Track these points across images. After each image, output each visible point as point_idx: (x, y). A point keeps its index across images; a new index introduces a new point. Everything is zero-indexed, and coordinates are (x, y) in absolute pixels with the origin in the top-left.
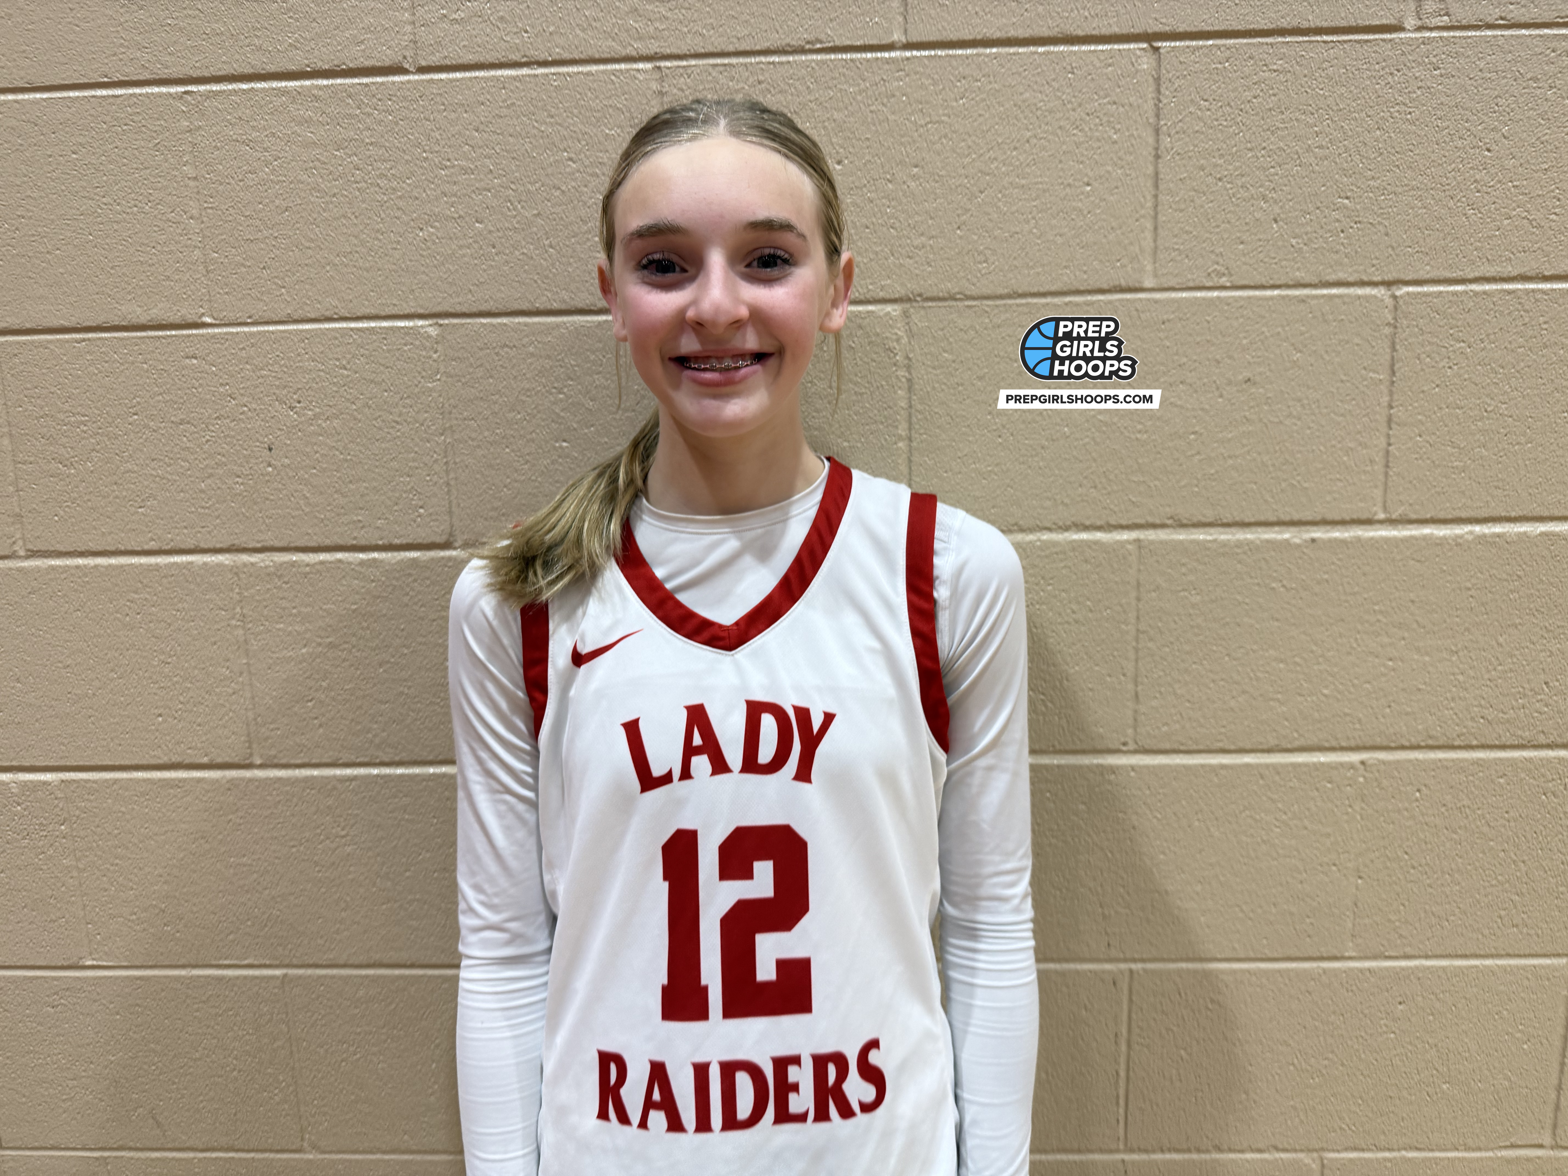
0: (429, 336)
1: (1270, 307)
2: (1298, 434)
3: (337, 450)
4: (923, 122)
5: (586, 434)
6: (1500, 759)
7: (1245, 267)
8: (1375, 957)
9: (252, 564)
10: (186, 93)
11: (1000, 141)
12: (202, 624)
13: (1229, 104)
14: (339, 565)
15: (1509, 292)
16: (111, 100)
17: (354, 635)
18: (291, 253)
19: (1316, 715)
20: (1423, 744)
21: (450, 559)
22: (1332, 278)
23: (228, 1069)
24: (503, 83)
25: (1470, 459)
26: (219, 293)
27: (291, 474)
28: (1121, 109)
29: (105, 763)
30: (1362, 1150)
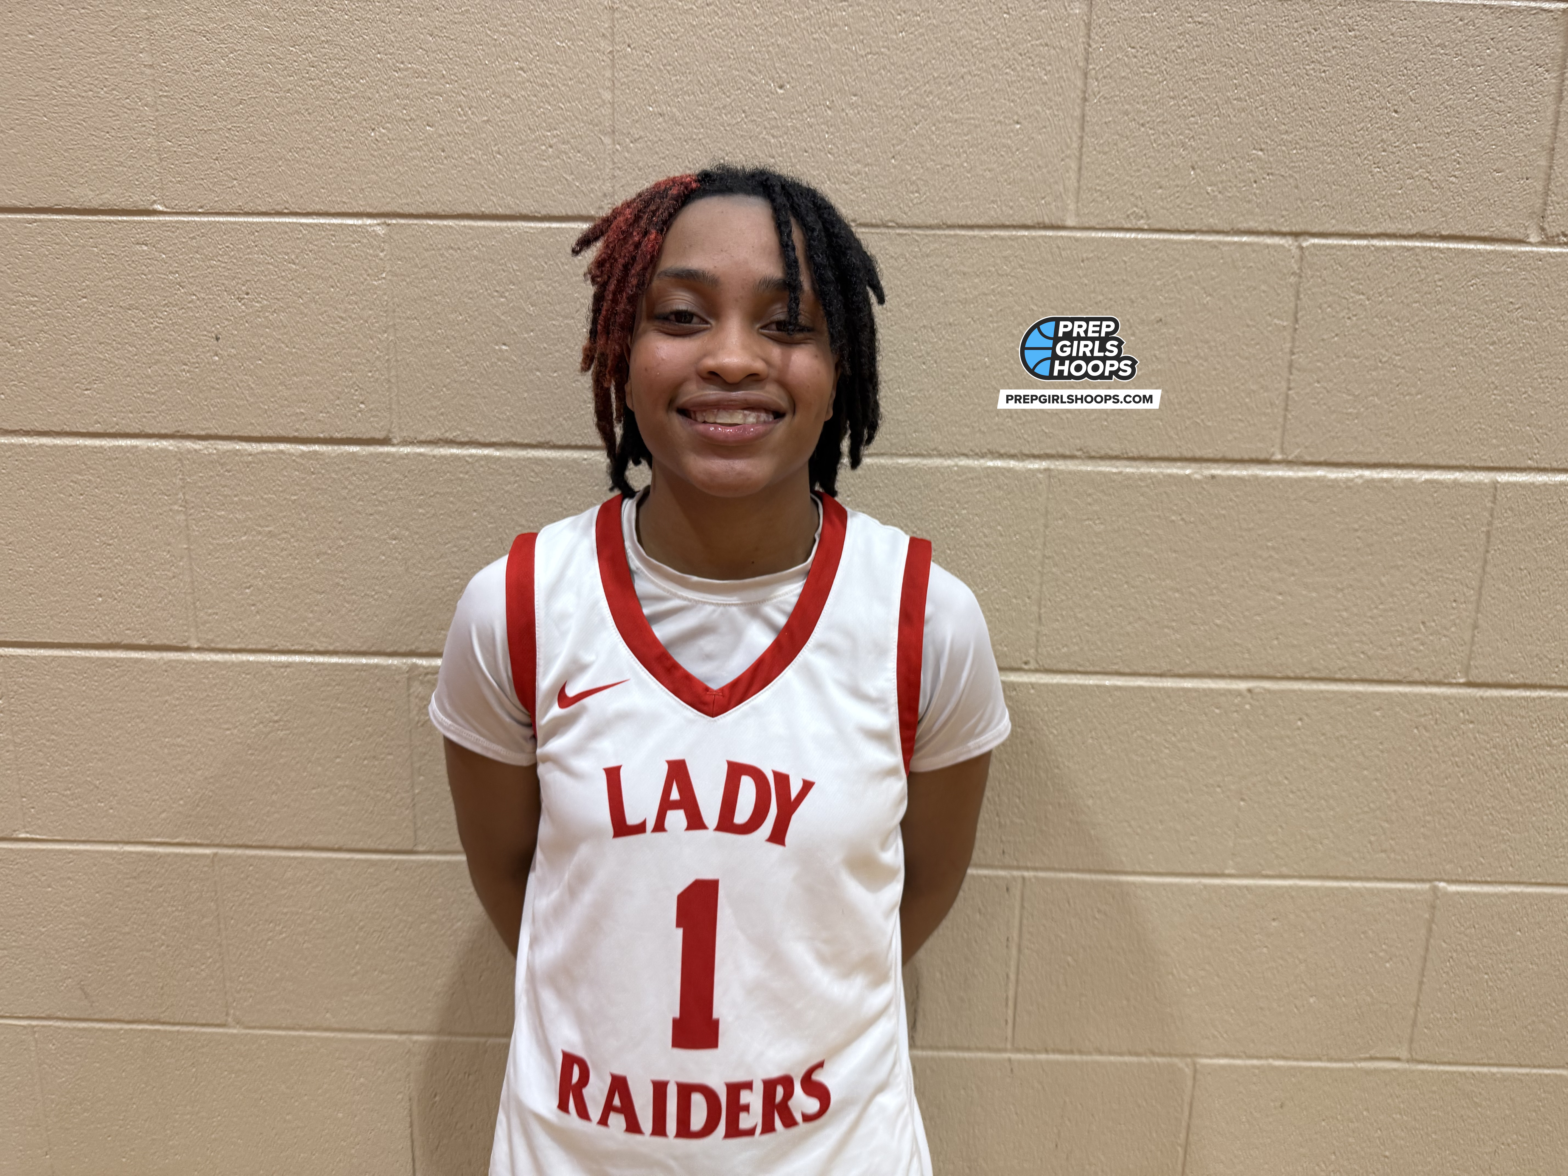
0: (377, 235)
1: (1184, 251)
2: (1204, 374)
3: (283, 343)
4: (863, 53)
5: (525, 338)
6: (1378, 693)
7: (1162, 211)
8: (1253, 876)
9: (195, 450)
11: (936, 75)
12: (144, 508)
13: (1154, 52)
14: (281, 455)
15: (1408, 249)
17: (293, 525)
18: (243, 146)
19: (1208, 643)
20: (1307, 676)
21: (388, 454)
22: (1244, 226)
23: (156, 944)
25: (1363, 406)
26: (171, 181)
27: (237, 364)
28: (1053, 52)
29: (44, 640)
30: (1233, 1057)
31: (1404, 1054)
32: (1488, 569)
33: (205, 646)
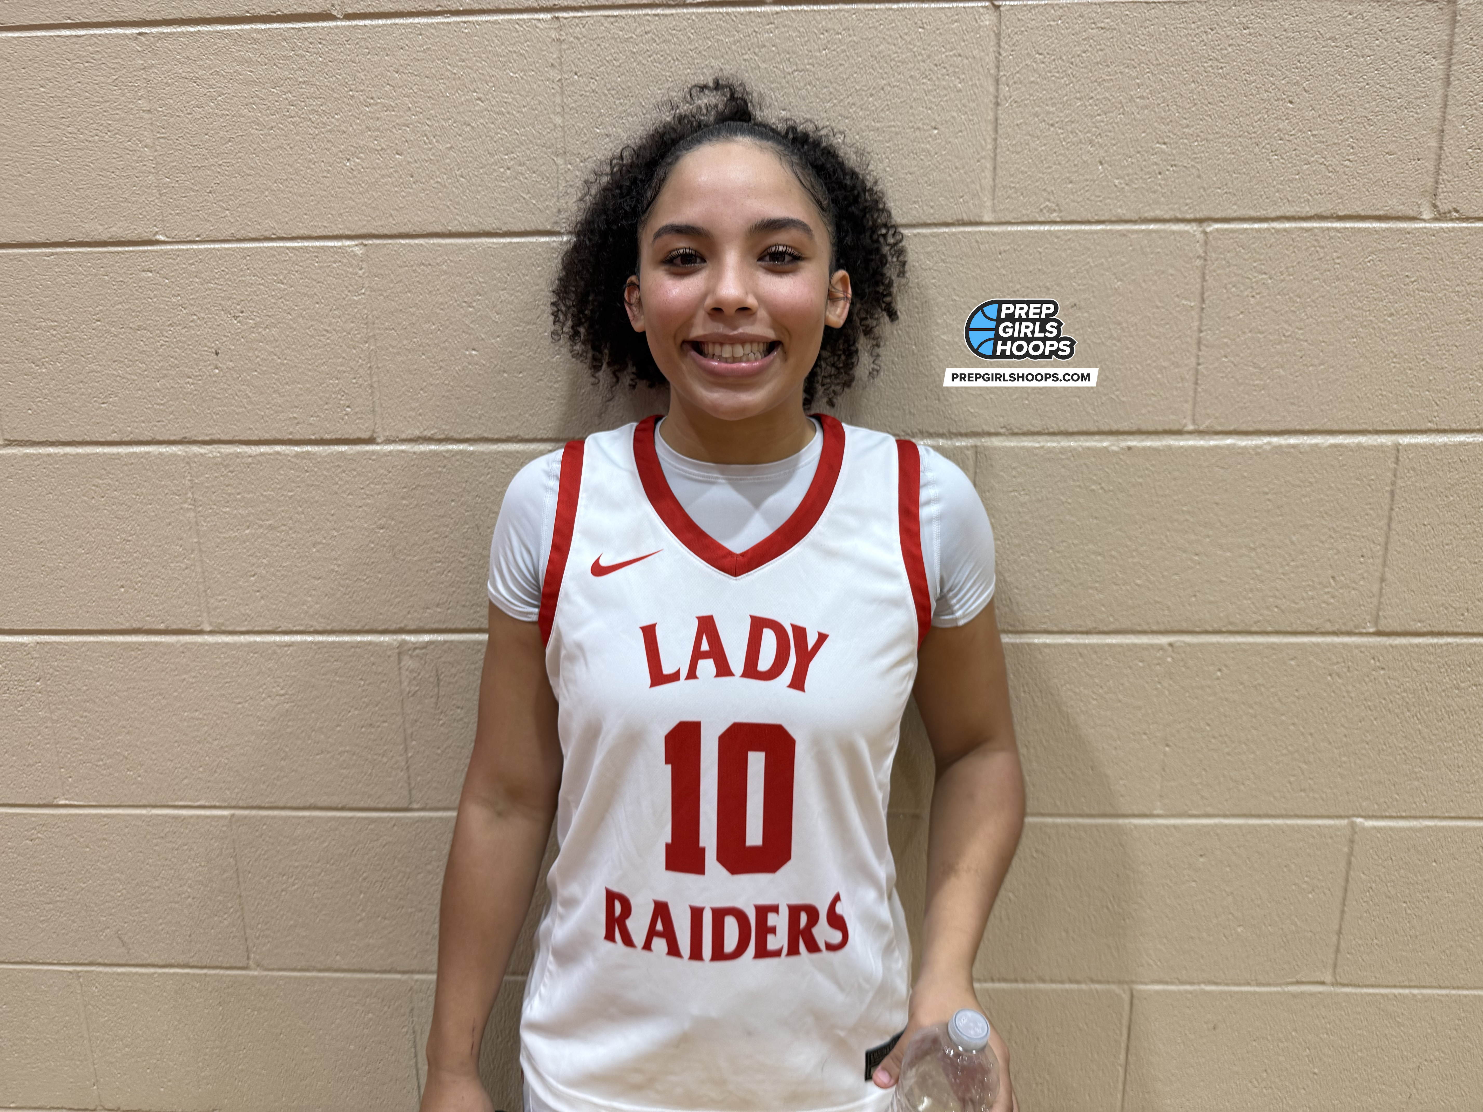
0: (356, 255)
1: (1094, 240)
2: (1118, 354)
3: (275, 355)
4: (790, 70)
5: (492, 344)
6: (1292, 644)
7: (1072, 204)
8: (1180, 816)
9: (201, 454)
10: (140, 34)
11: (858, 88)
12: (158, 507)
13: (1061, 58)
14: (277, 456)
15: (1307, 230)
16: (74, 40)
17: (291, 519)
18: (234, 180)
19: (1130, 602)
20: (1224, 629)
21: (373, 453)
22: (1150, 215)
23: (183, 896)
24: (420, 30)
25: (1269, 378)
26: (171, 214)
27: (235, 376)
28: (966, 61)
29: (75, 628)
30: (1167, 983)
31: (1328, 978)
32: (1393, 525)
33: (216, 629)
